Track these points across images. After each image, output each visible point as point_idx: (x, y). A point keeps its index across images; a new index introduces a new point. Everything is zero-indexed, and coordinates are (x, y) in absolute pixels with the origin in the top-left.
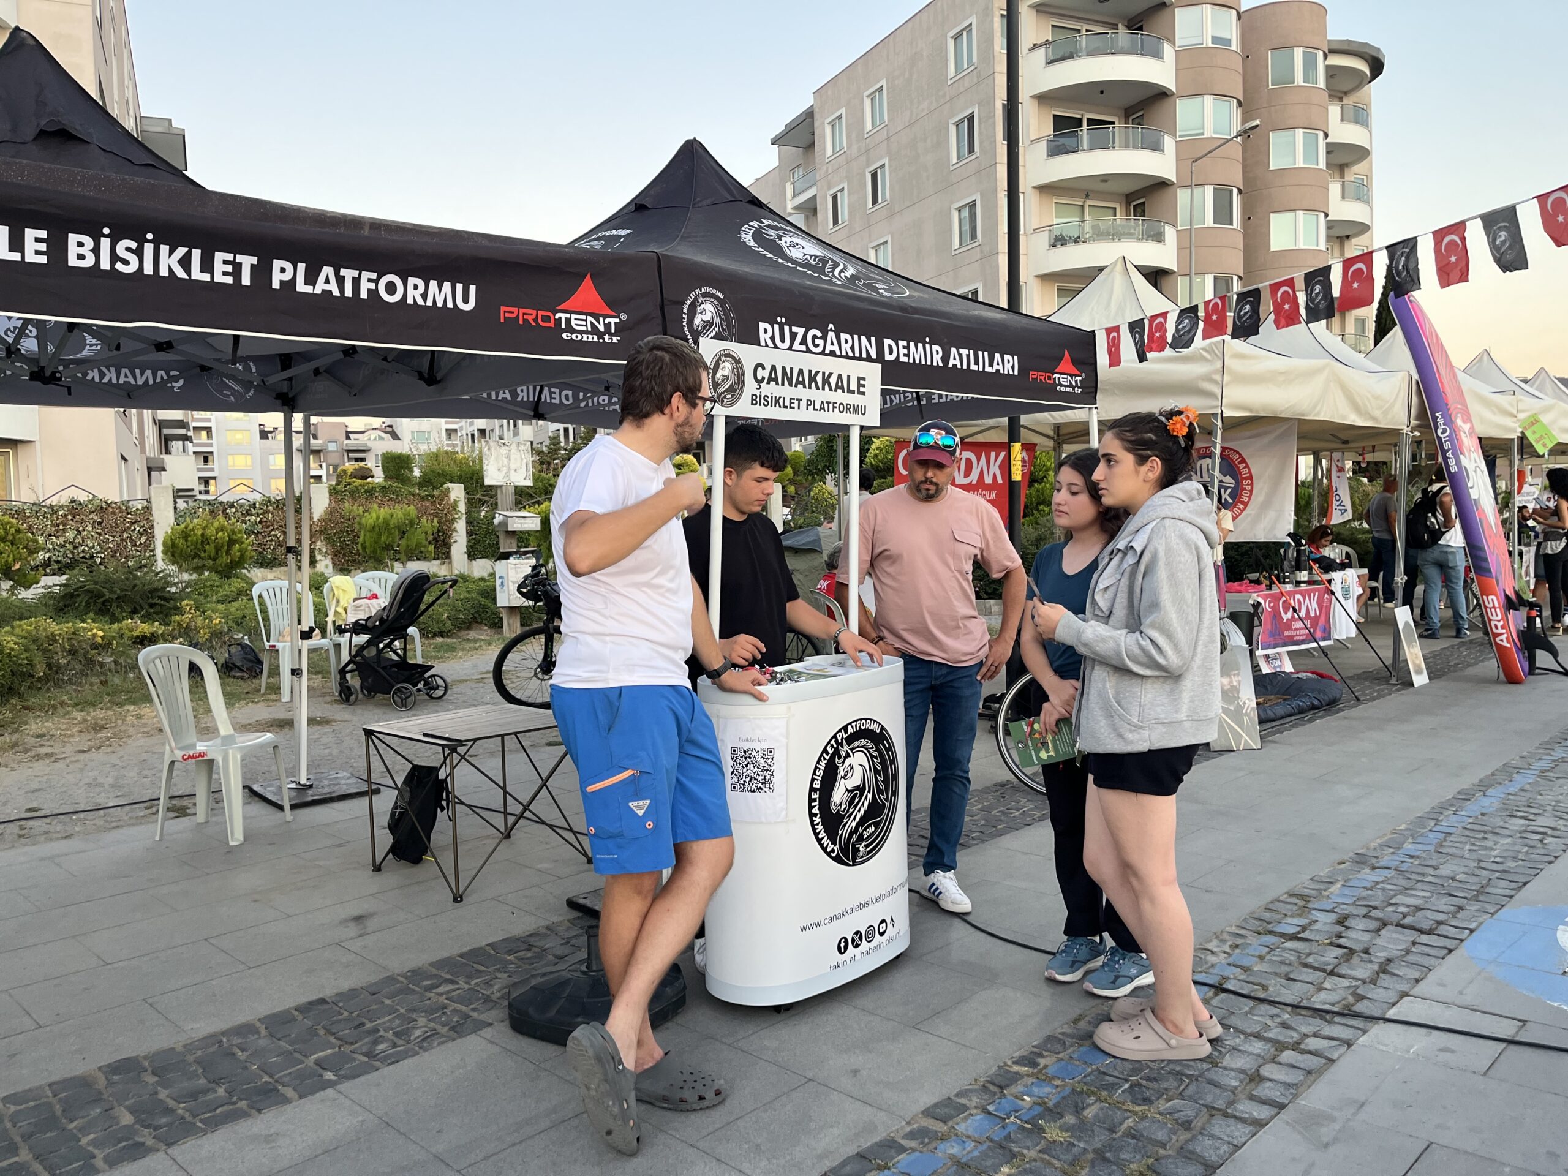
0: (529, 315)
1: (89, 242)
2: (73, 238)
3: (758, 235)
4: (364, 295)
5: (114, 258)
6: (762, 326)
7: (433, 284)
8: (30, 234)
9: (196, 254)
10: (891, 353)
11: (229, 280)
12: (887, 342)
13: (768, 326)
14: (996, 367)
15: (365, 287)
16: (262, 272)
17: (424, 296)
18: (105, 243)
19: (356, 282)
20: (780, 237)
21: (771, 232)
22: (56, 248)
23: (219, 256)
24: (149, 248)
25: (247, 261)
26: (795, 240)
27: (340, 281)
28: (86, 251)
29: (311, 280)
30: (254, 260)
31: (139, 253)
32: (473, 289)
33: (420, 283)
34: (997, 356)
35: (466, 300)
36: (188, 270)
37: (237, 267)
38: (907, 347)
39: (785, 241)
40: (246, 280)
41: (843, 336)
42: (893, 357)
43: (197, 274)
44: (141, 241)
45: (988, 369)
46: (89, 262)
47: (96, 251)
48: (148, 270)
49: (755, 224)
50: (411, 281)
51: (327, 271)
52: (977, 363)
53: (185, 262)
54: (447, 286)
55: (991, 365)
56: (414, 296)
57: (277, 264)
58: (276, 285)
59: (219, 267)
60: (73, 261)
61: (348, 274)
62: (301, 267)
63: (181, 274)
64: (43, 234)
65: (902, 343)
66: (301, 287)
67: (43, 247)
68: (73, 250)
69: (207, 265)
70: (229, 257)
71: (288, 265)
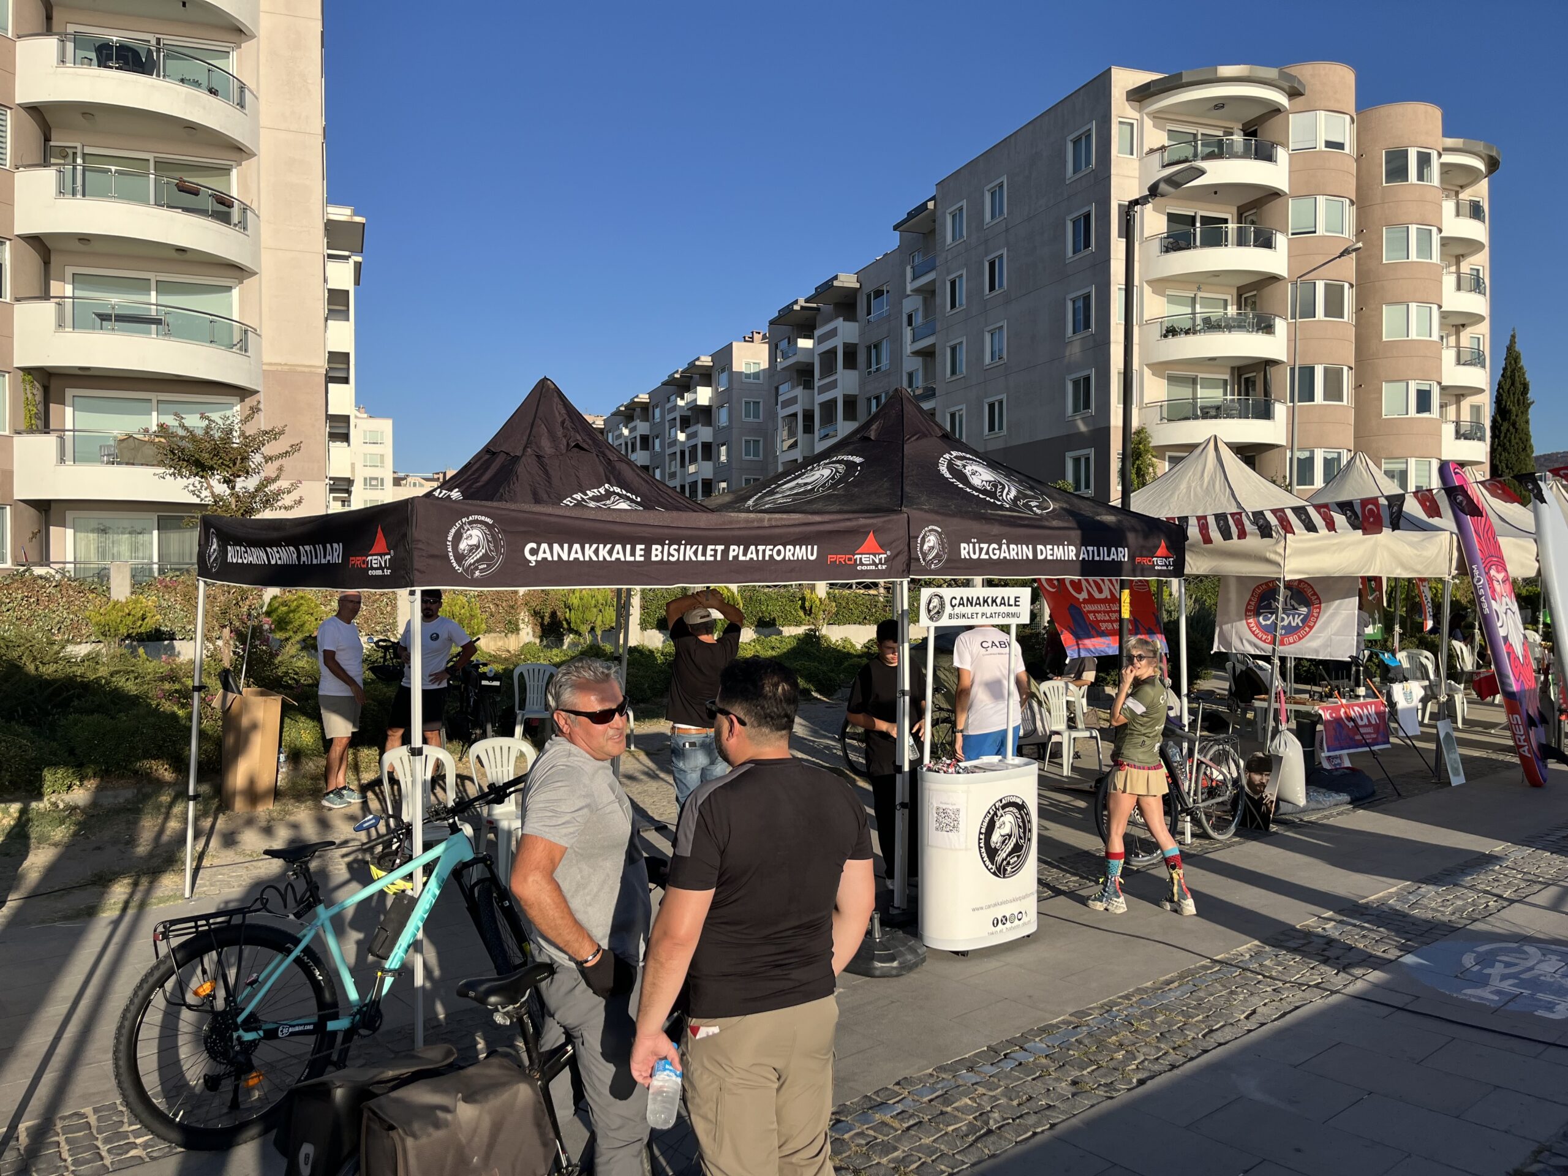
0: (841, 558)
1: (659, 547)
2: (654, 547)
3: (951, 467)
4: (767, 558)
5: (669, 554)
6: (963, 545)
7: (798, 547)
8: (639, 547)
9: (701, 547)
10: (1042, 553)
11: (712, 559)
12: (1039, 547)
13: (965, 545)
14: (1112, 557)
15: (768, 553)
16: (725, 552)
17: (793, 555)
18: (666, 547)
19: (764, 551)
20: (964, 466)
21: (959, 463)
22: (648, 552)
23: (710, 547)
24: (682, 547)
25: (720, 548)
26: (975, 468)
27: (757, 551)
28: (658, 553)
29: (745, 554)
30: (722, 547)
31: (678, 551)
32: (815, 547)
33: (791, 547)
34: (1113, 549)
35: (812, 554)
36: (696, 556)
37: (716, 551)
38: (1052, 550)
39: (968, 470)
40: (719, 558)
41: (1012, 546)
42: (1042, 557)
43: (701, 558)
44: (680, 545)
45: (1107, 559)
46: (659, 558)
47: (662, 552)
48: (681, 559)
49: (947, 456)
50: (788, 547)
51: (752, 548)
52: (1099, 555)
53: (696, 553)
54: (804, 547)
55: (1109, 556)
56: (789, 555)
57: (732, 547)
58: (731, 558)
59: (709, 552)
60: (654, 558)
61: (761, 548)
62: (742, 547)
63: (694, 558)
64: (643, 547)
65: (1049, 547)
66: (741, 558)
67: (642, 553)
68: (654, 552)
69: (704, 554)
70: (713, 547)
71: (736, 547)
